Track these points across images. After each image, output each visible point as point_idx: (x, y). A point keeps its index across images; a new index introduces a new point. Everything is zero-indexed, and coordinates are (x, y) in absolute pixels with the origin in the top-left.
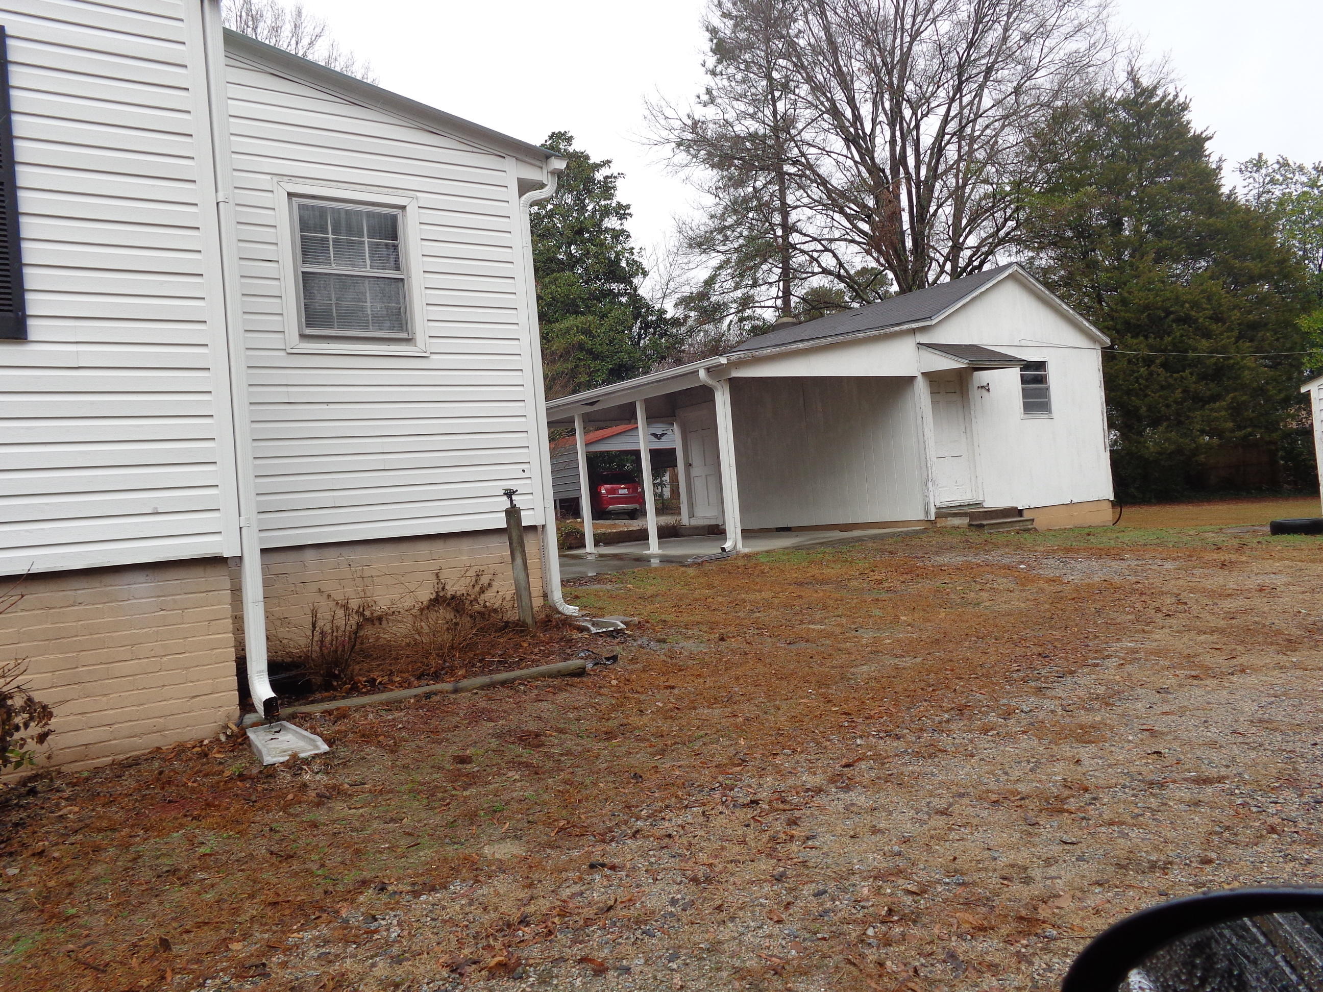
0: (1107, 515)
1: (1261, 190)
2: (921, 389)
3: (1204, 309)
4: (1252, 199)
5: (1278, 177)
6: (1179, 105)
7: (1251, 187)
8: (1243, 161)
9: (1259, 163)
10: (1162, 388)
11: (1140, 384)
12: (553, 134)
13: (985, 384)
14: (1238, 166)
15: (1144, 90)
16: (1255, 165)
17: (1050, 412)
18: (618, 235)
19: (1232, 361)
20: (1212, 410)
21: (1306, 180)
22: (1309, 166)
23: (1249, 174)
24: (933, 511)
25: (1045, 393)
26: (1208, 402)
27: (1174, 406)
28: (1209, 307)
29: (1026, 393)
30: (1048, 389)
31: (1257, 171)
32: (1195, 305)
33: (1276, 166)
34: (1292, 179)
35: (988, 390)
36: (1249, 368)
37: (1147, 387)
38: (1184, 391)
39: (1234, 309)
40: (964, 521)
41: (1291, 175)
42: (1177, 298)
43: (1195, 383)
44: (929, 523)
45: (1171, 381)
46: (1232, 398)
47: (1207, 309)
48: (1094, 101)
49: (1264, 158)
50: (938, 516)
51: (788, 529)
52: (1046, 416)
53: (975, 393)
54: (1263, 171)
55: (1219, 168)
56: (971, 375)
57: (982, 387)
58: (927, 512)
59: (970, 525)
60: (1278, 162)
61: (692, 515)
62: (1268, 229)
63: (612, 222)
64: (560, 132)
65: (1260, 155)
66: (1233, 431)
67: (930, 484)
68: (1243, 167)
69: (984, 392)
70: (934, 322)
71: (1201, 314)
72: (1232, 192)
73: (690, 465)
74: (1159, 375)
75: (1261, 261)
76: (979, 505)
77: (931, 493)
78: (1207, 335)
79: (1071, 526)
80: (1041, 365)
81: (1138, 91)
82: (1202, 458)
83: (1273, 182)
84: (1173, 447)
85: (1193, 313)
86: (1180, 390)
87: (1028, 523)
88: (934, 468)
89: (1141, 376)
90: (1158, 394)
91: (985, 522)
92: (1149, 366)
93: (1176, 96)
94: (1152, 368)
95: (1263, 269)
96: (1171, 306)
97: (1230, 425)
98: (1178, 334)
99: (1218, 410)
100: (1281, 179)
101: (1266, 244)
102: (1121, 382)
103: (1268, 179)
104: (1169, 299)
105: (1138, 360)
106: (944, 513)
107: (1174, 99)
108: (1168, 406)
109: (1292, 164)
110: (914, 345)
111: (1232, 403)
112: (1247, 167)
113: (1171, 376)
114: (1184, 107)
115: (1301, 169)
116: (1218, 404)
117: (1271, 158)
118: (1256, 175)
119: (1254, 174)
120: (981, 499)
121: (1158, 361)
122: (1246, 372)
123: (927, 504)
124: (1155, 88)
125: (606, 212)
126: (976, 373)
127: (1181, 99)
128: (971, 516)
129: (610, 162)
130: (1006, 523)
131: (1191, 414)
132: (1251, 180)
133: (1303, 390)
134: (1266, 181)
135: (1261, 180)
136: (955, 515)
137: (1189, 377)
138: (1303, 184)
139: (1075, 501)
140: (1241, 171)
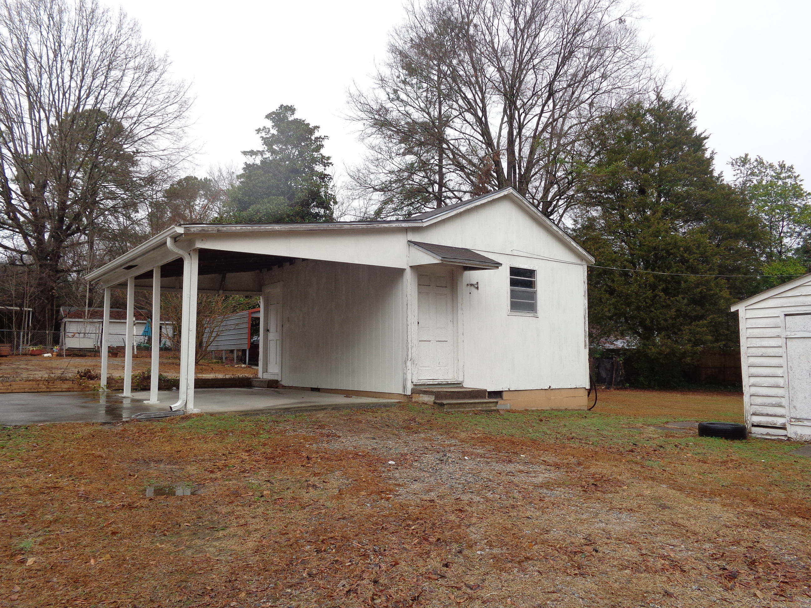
0: (583, 401)
1: (745, 179)
2: (409, 279)
3: (694, 253)
4: (738, 184)
5: (756, 170)
6: (688, 115)
7: (738, 176)
8: (735, 158)
9: (745, 161)
10: (663, 307)
11: (646, 303)
12: (282, 106)
13: (475, 283)
14: (731, 160)
15: (664, 103)
16: (742, 161)
17: (536, 312)
18: (323, 177)
19: (712, 292)
20: (697, 325)
21: (774, 174)
22: (776, 165)
23: (738, 168)
24: (409, 387)
25: (533, 296)
26: (695, 320)
27: (670, 321)
28: (698, 252)
29: (513, 294)
30: (535, 293)
31: (743, 166)
32: (687, 249)
33: (755, 164)
34: (764, 173)
35: (477, 288)
36: (724, 298)
37: (651, 305)
38: (677, 311)
39: (716, 255)
40: (429, 399)
41: (764, 170)
42: (676, 243)
43: (685, 305)
44: (406, 398)
45: (668, 302)
46: (711, 319)
47: (696, 253)
48: (632, 109)
49: (749, 157)
50: (414, 391)
51: (317, 390)
52: (532, 315)
53: (463, 289)
54: (747, 166)
55: (712, 158)
56: (462, 274)
57: (472, 285)
58: (404, 388)
59: (435, 403)
60: (756, 160)
61: (265, 370)
62: (745, 203)
63: (319, 168)
64: (287, 106)
65: (746, 155)
66: (712, 342)
67: (409, 363)
68: (734, 162)
69: (473, 290)
70: (425, 225)
71: (691, 256)
72: (720, 176)
73: (268, 331)
74: (660, 297)
75: (736, 224)
76: (459, 385)
77: (409, 372)
78: (695, 271)
79: (548, 408)
80: (531, 273)
81: (661, 103)
82: (688, 360)
83: (753, 174)
84: (668, 350)
85: (686, 255)
86: (674, 310)
87: (491, 405)
88: (414, 349)
89: (647, 297)
90: (659, 311)
91: (445, 402)
92: (654, 291)
93: (686, 108)
94: (656, 292)
95: (738, 229)
96: (671, 249)
97: (709, 338)
98: (675, 269)
99: (703, 326)
100: (758, 172)
101: (741, 212)
102: (633, 300)
103: (750, 172)
104: (670, 244)
105: (646, 285)
106: (419, 389)
107: (685, 111)
108: (666, 320)
109: (765, 163)
110: (406, 241)
111: (711, 322)
112: (736, 162)
113: (669, 299)
114: (691, 117)
115: (771, 166)
116: (701, 322)
117: (752, 157)
118: (742, 169)
119: (741, 168)
120: (460, 379)
121: (660, 288)
122: (722, 301)
123: (405, 380)
124: (672, 102)
125: (314, 161)
126: (467, 273)
127: (689, 111)
128: (438, 395)
129: (319, 127)
130: (468, 403)
131: (682, 328)
132: (739, 171)
133: (733, 309)
134: (749, 173)
135: (746, 172)
136: (425, 392)
137: (682, 301)
138: (772, 176)
139: (553, 387)
140: (732, 164)
